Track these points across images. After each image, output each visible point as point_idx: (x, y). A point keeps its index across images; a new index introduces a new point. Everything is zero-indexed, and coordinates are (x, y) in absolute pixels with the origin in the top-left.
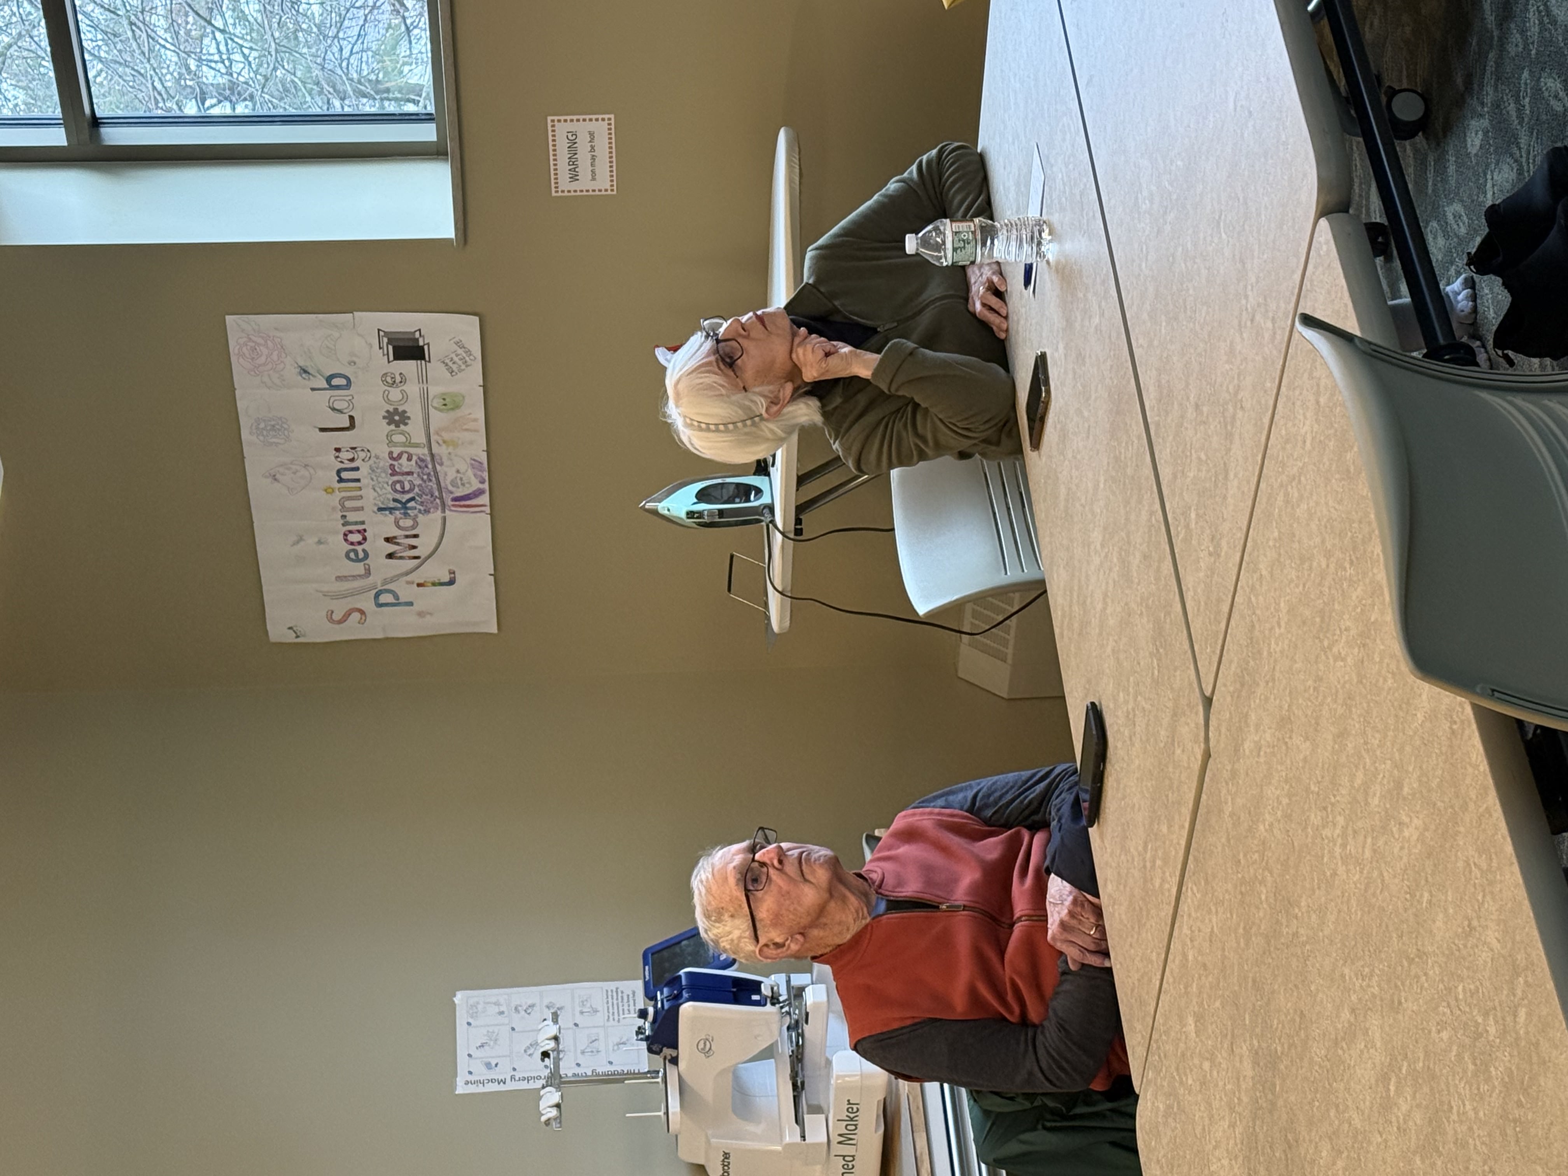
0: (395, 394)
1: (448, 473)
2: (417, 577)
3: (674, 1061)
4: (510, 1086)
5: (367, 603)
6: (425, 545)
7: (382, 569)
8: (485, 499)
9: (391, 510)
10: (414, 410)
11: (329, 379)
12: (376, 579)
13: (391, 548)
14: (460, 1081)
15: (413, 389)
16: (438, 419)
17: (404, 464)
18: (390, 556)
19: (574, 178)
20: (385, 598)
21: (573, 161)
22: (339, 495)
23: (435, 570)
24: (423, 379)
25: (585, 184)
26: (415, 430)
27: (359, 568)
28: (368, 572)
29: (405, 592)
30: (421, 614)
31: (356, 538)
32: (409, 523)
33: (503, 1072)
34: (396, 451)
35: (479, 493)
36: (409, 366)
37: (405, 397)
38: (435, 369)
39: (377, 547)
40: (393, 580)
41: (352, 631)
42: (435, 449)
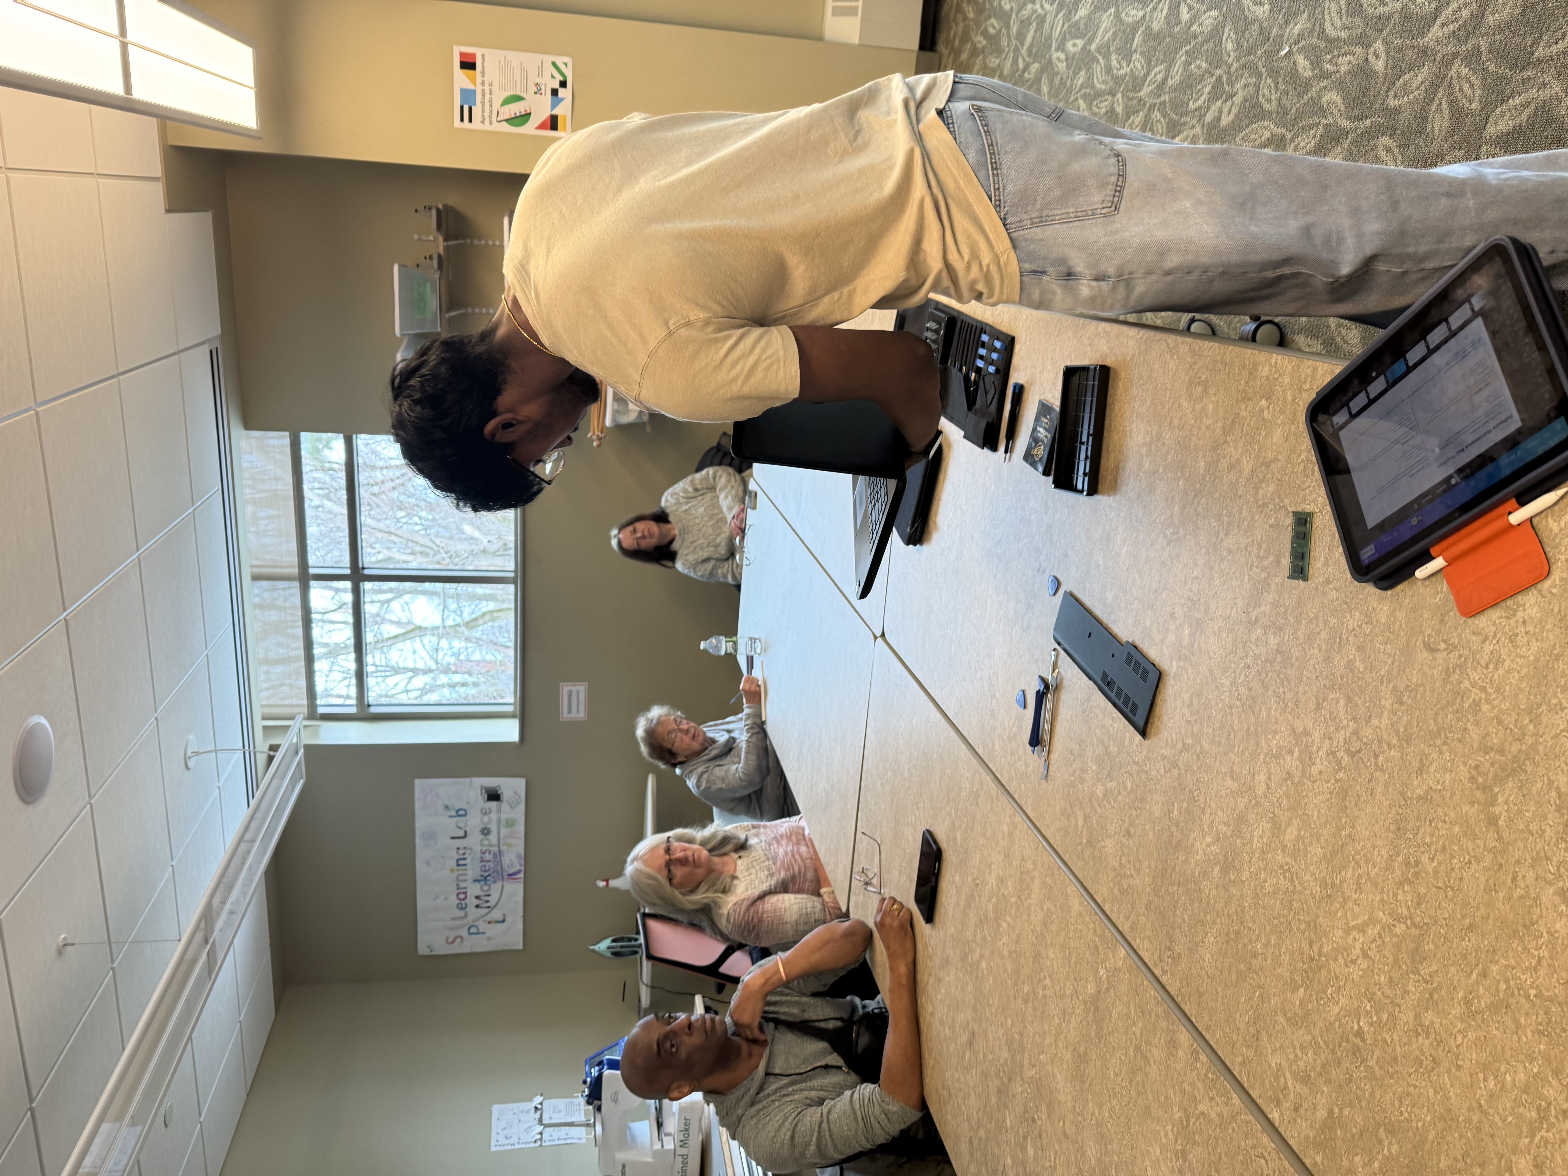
0: (486, 819)
1: (506, 861)
2: (488, 918)
3: (599, 1109)
4: (517, 1146)
5: (464, 933)
6: (493, 900)
7: (473, 913)
8: (521, 875)
9: (479, 881)
10: (493, 827)
11: (457, 811)
12: (470, 919)
13: (477, 902)
14: (493, 1143)
15: (494, 816)
16: (504, 831)
17: (487, 857)
18: (477, 906)
19: (570, 712)
20: (473, 930)
21: (570, 704)
22: (456, 873)
23: (496, 914)
24: (499, 811)
25: (574, 715)
26: (493, 837)
27: (462, 913)
28: (466, 915)
29: (483, 926)
30: (489, 939)
31: (462, 896)
32: (485, 888)
33: (514, 1140)
34: (484, 849)
35: (518, 872)
36: (493, 804)
37: (490, 821)
38: (505, 806)
39: (472, 902)
40: (477, 920)
41: (456, 949)
42: (502, 848)
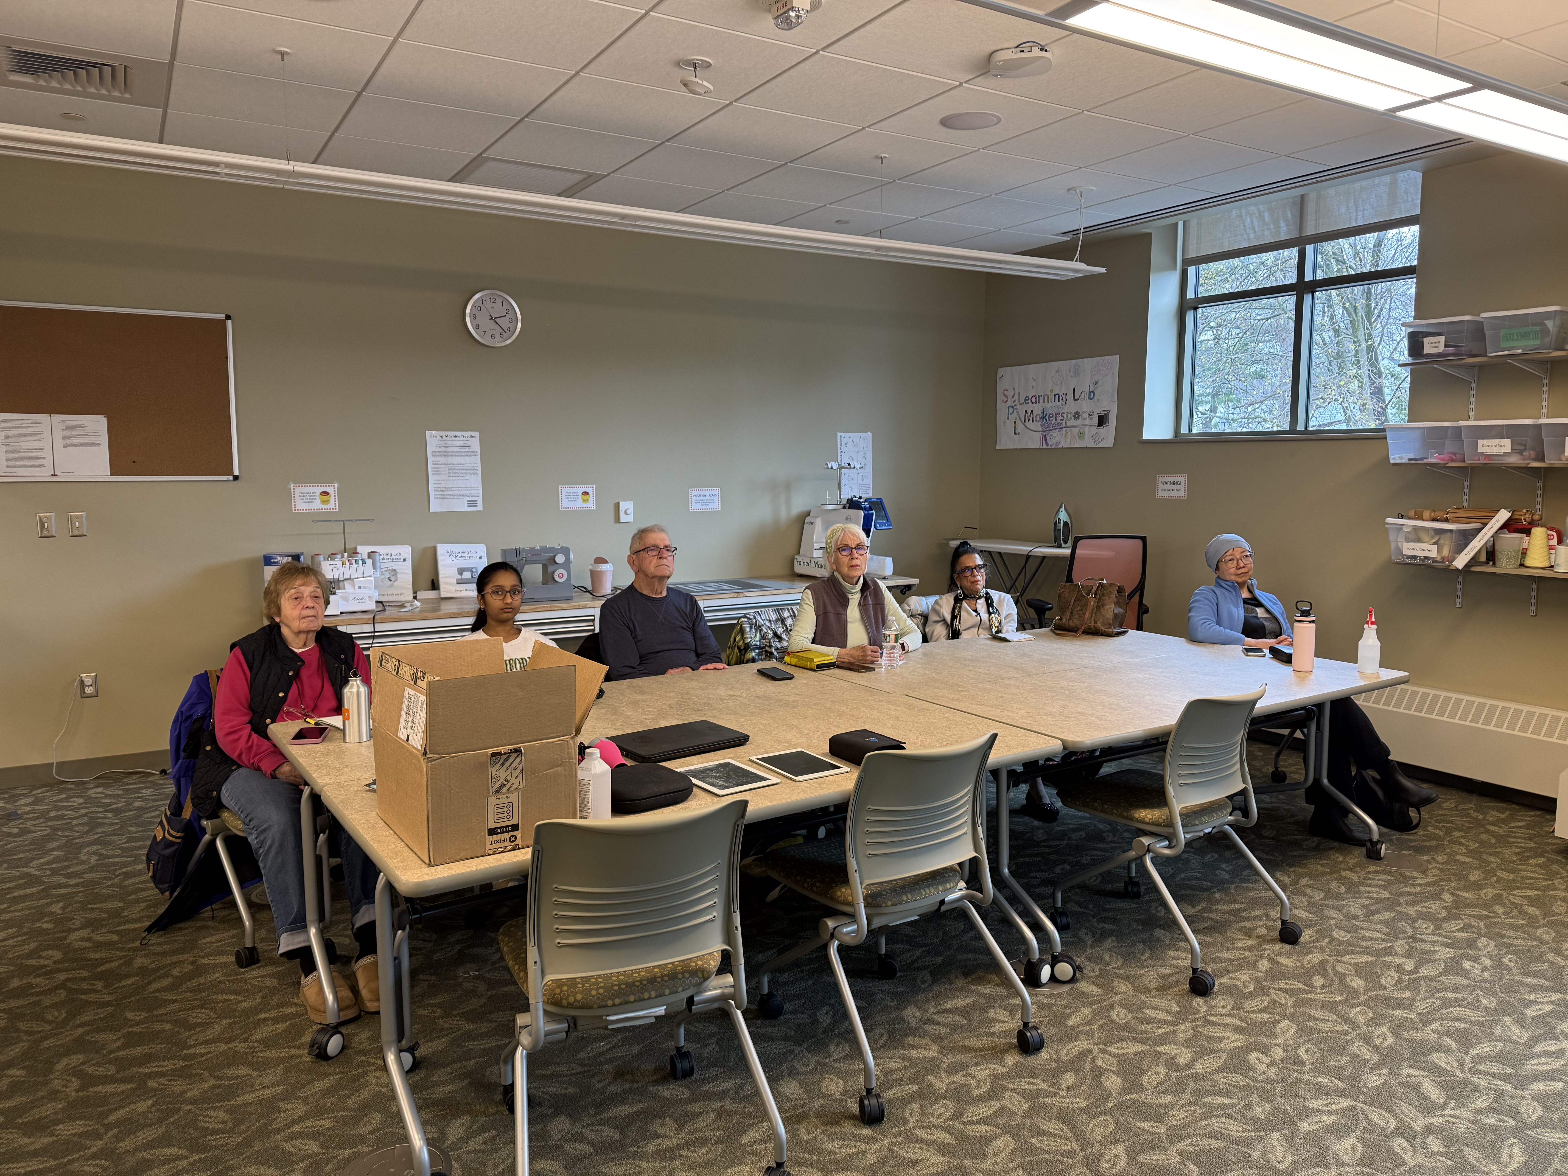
0: (1086, 415)
1: (1055, 433)
2: (1018, 421)
3: (844, 508)
4: (839, 451)
5: (1009, 403)
6: (1030, 424)
7: (1022, 409)
8: (1045, 446)
9: (1043, 413)
10: (1079, 422)
11: (1093, 392)
12: (1018, 406)
13: (1029, 413)
14: (841, 434)
15: (1087, 422)
16: (1076, 431)
17: (1059, 418)
18: (1026, 412)
19: (1163, 483)
20: (1011, 409)
21: (1168, 483)
22: (1049, 394)
23: (1020, 427)
24: (1091, 426)
25: (1161, 487)
26: (1072, 422)
27: (1022, 401)
28: (1021, 404)
29: (1013, 417)
30: (1004, 422)
31: (1034, 400)
32: (1038, 419)
33: (844, 448)
34: (1065, 415)
35: (1047, 444)
36: (1095, 421)
37: (1084, 419)
38: (1094, 430)
39: (1030, 407)
40: (1018, 413)
41: (1000, 397)
42: (1064, 429)
